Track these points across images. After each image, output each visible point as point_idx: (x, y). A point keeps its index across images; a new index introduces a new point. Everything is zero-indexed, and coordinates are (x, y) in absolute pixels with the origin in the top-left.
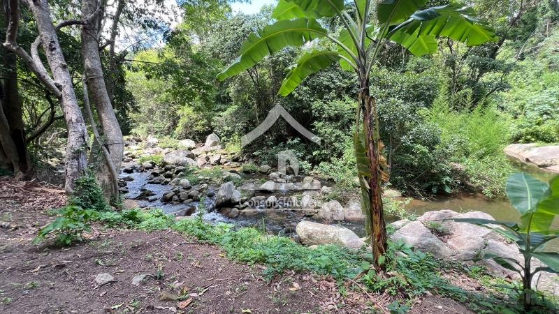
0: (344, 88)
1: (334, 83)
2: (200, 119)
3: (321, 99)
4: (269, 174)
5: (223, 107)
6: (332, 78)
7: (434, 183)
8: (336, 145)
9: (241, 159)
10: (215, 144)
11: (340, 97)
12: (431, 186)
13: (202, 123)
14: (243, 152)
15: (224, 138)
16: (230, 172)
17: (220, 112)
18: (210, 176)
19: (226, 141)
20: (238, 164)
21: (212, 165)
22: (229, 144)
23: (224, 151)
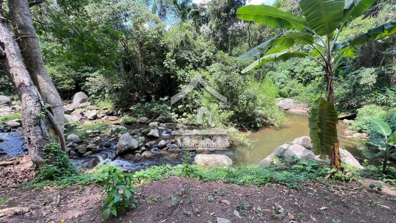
0: (197, 62)
1: (191, 58)
2: (66, 79)
3: (183, 69)
4: (148, 124)
5: (90, 68)
6: (189, 55)
7: (252, 122)
8: (196, 101)
9: (116, 113)
10: (83, 101)
11: (195, 68)
12: (251, 124)
13: (69, 82)
14: (116, 107)
15: (93, 96)
16: (114, 124)
17: (87, 74)
18: (96, 130)
19: (95, 98)
20: (116, 117)
21: (90, 120)
22: (98, 101)
23: (94, 107)
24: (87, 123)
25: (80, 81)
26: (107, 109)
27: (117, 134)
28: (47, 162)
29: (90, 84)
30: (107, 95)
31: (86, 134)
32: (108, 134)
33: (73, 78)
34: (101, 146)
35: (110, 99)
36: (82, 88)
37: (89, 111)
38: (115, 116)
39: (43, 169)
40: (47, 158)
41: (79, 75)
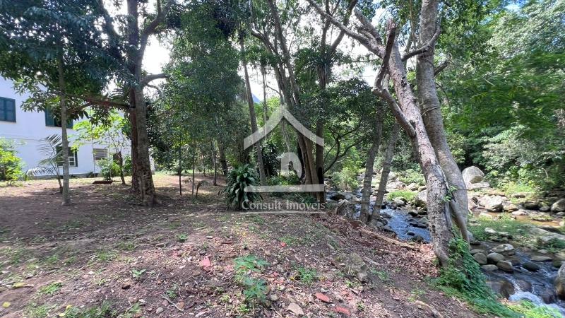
2: (452, 149)
5: (489, 130)
9: (546, 208)
10: (477, 180)
13: (456, 153)
14: (546, 195)
15: (494, 173)
16: (545, 229)
17: (485, 139)
18: (503, 230)
19: (498, 177)
20: (547, 216)
21: (489, 211)
22: (504, 181)
23: (498, 191)
24: (485, 215)
25: (473, 151)
26: (524, 197)
27: (553, 250)
28: (452, 263)
29: (490, 154)
30: (522, 172)
31: (485, 233)
32: (531, 245)
33: (462, 148)
34: (516, 264)
35: (530, 179)
36: (475, 161)
37: (486, 196)
38: (546, 212)
39: (448, 270)
40: (453, 257)
41: (471, 142)
